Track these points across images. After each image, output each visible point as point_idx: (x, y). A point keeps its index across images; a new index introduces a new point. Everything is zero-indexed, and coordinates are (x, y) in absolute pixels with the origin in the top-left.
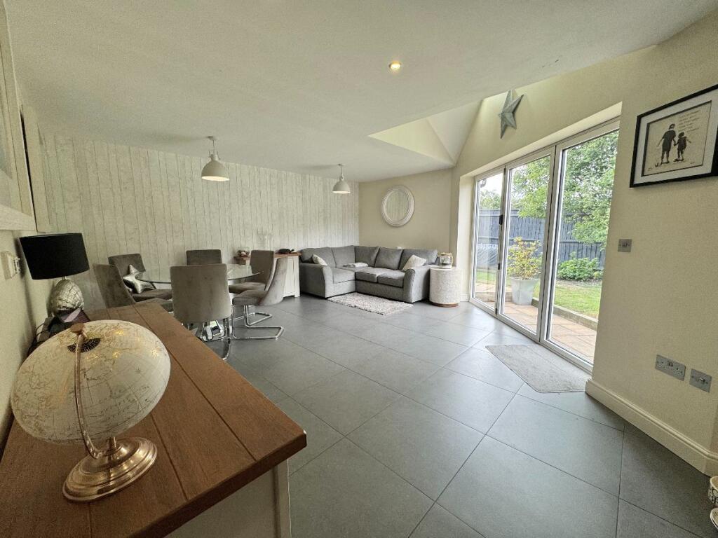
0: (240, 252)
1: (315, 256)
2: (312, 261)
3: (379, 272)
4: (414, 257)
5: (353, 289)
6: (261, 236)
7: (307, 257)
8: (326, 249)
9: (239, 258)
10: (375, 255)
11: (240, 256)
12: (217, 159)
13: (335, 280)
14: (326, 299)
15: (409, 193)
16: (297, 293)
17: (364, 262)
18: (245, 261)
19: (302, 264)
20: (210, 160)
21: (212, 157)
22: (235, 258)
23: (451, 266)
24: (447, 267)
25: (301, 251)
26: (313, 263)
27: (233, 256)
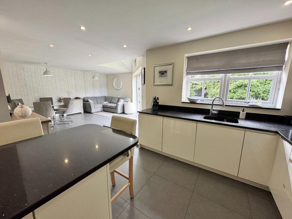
0: (60, 98)
1: (89, 99)
2: (87, 101)
3: (110, 105)
4: (121, 100)
5: (102, 110)
6: (68, 93)
7: (86, 100)
8: (94, 97)
9: (60, 100)
10: (111, 99)
11: (60, 99)
12: (48, 70)
13: (95, 107)
14: (92, 113)
15: (120, 79)
16: (82, 112)
17: (107, 101)
18: (62, 101)
19: (84, 102)
20: (46, 70)
21: (46, 69)
22: (58, 100)
23: (130, 102)
24: (128, 102)
25: (84, 98)
26: (88, 102)
27: (58, 99)
